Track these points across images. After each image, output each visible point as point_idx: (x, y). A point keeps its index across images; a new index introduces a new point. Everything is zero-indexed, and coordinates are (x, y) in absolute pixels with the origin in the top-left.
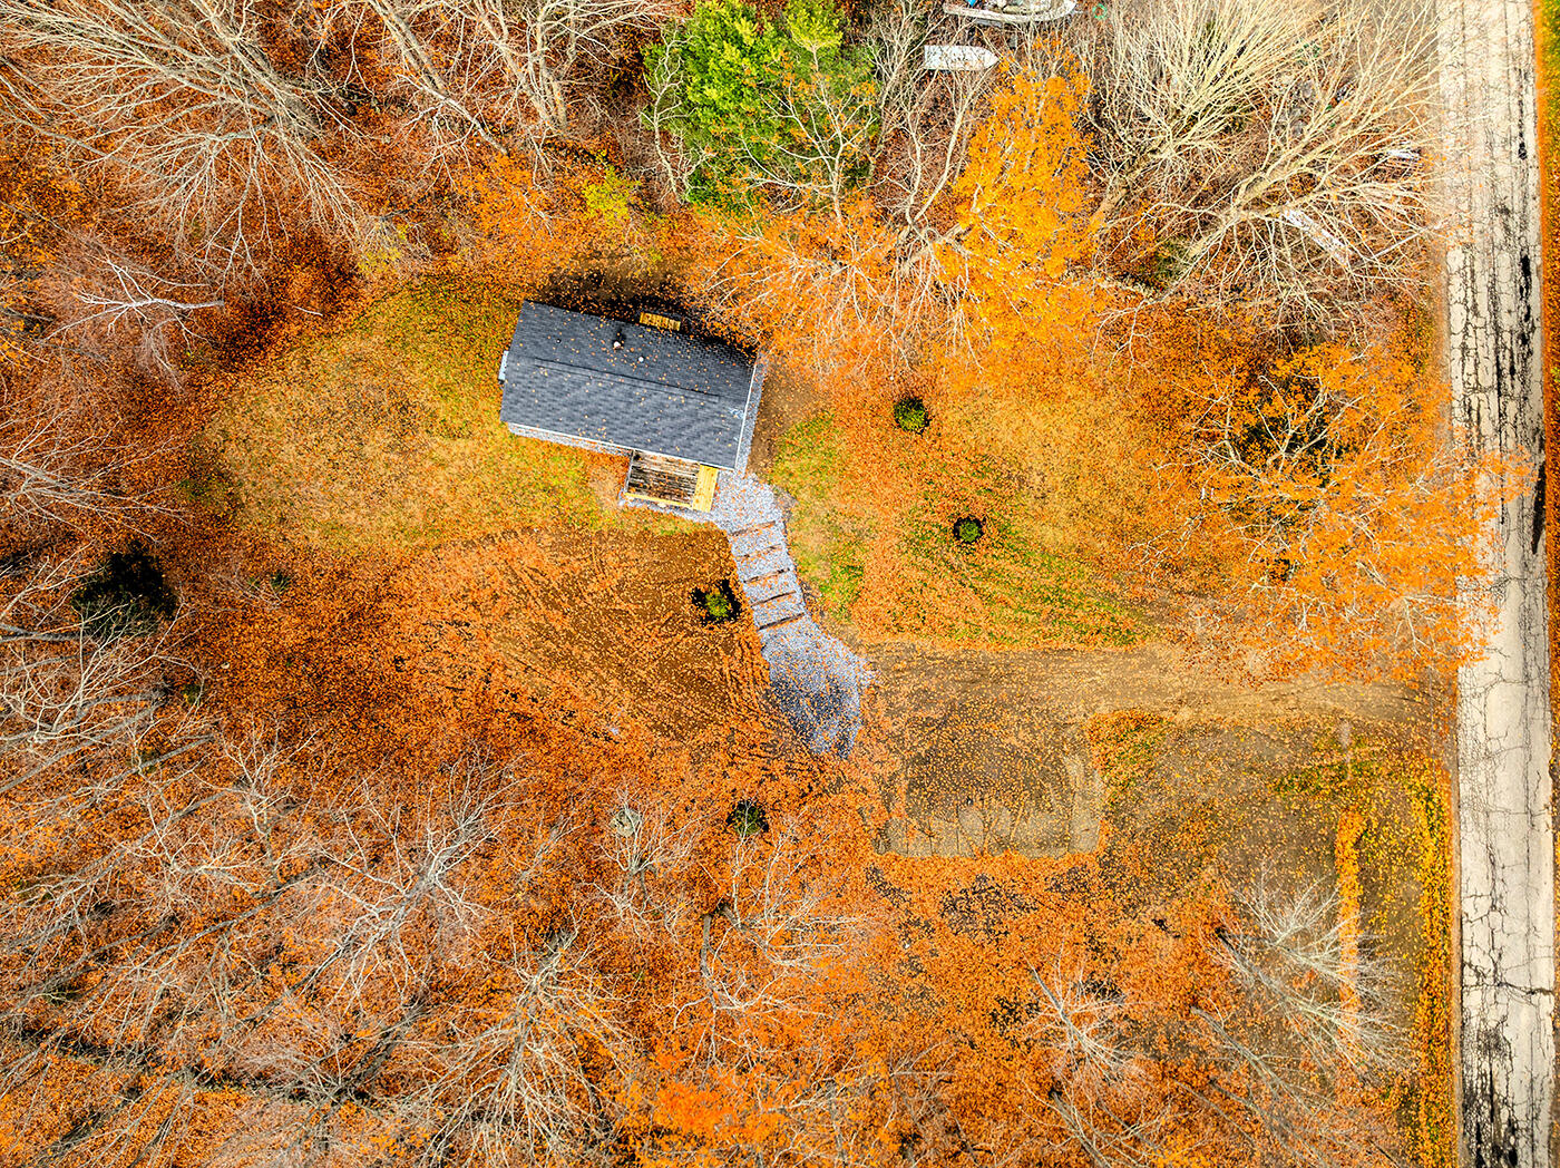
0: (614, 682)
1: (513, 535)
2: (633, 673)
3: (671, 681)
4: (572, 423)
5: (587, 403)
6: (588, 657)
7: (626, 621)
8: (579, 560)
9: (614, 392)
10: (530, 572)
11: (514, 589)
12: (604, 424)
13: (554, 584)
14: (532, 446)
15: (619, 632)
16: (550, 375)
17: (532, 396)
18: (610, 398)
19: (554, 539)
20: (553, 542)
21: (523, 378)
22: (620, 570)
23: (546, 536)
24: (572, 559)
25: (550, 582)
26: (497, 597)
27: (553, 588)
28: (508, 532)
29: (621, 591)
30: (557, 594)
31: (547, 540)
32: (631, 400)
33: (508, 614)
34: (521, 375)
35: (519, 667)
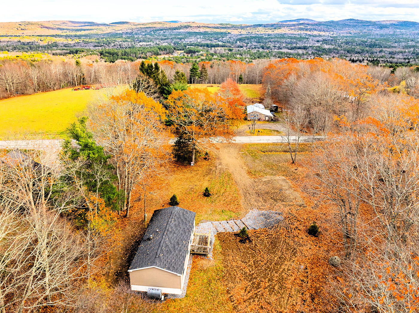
0: (283, 267)
1: (232, 298)
2: (277, 261)
3: (276, 251)
4: (182, 251)
5: (174, 244)
6: (276, 275)
7: (258, 261)
8: (237, 274)
9: (170, 236)
10: (247, 292)
11: (256, 299)
12: (183, 242)
13: (250, 284)
14: (190, 288)
15: (262, 264)
16: (162, 253)
17: (171, 261)
18: (172, 238)
19: (230, 282)
20: (232, 283)
21: (163, 262)
22: (238, 262)
23: (229, 285)
24: (237, 276)
25: (249, 285)
26: (262, 307)
27: (251, 284)
28: (230, 299)
29: (246, 262)
30: (254, 283)
31: (231, 285)
32: (173, 232)
33: (268, 303)
34: (162, 263)
35: (290, 299)
